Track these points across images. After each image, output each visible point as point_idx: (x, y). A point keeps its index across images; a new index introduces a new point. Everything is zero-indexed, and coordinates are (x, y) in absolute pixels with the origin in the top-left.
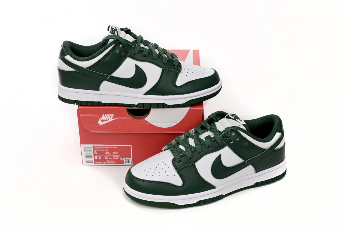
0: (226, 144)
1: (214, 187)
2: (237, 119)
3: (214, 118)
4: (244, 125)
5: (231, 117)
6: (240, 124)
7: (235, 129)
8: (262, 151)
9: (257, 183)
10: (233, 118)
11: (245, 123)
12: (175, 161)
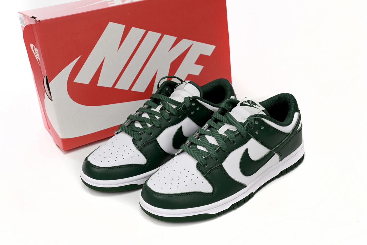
0: (251, 136)
1: (245, 186)
2: (254, 105)
3: (226, 108)
4: (263, 111)
5: (246, 103)
6: (259, 111)
7: (258, 117)
8: (286, 136)
9: (282, 171)
10: (249, 105)
11: (264, 109)
12: (200, 165)
